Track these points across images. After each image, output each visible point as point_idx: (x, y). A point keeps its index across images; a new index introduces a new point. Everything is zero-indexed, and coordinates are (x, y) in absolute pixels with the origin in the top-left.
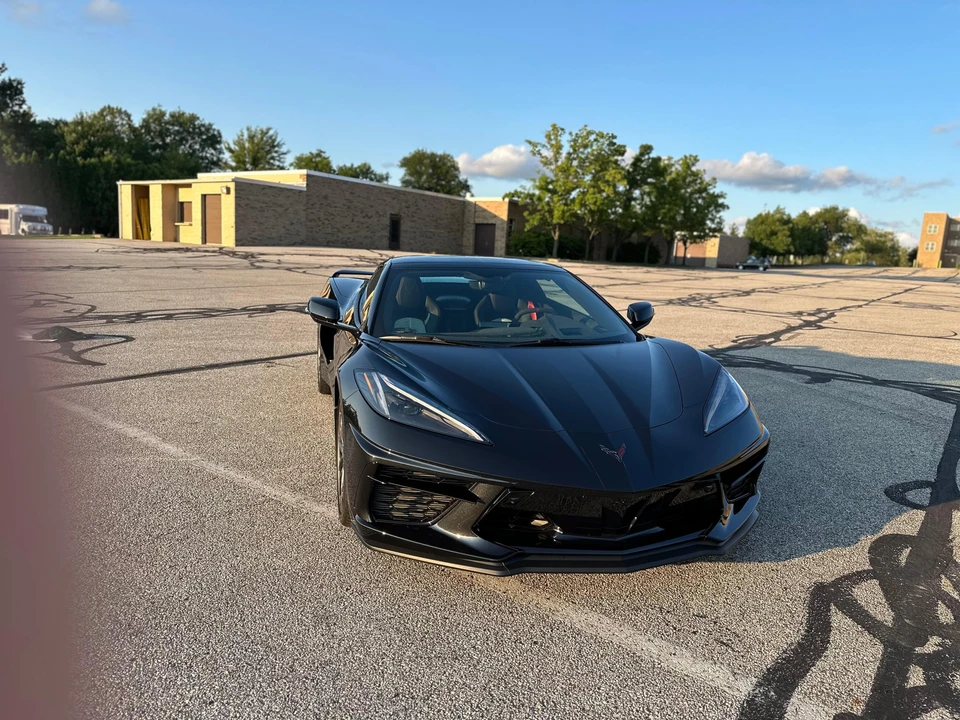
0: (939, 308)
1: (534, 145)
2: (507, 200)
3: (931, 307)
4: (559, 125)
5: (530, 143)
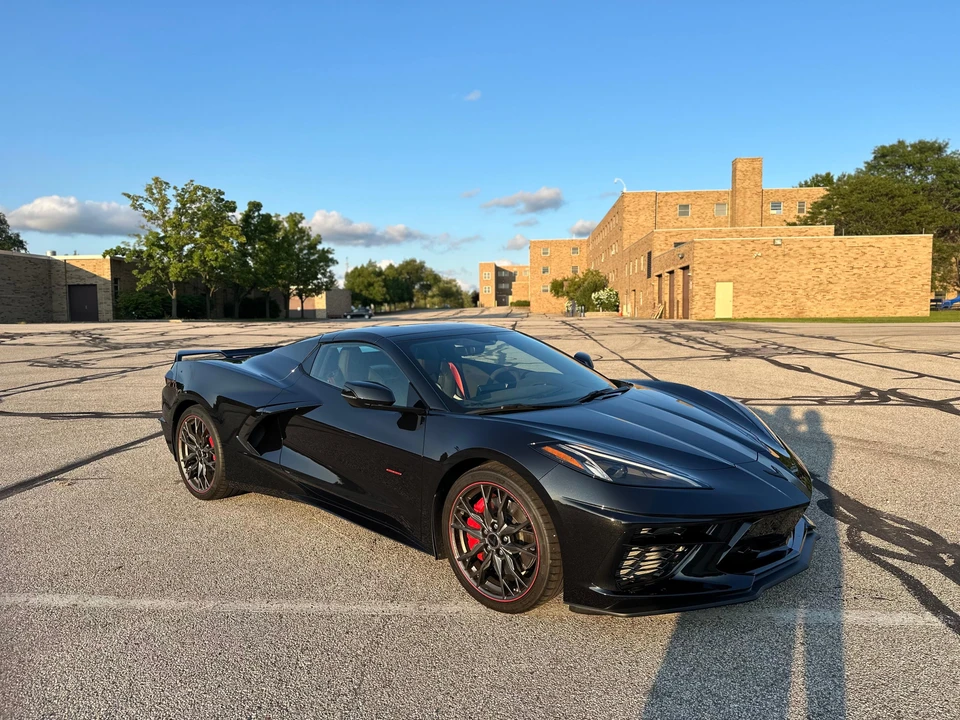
1: (135, 199)
2: (108, 257)
4: (163, 179)
5: (129, 196)
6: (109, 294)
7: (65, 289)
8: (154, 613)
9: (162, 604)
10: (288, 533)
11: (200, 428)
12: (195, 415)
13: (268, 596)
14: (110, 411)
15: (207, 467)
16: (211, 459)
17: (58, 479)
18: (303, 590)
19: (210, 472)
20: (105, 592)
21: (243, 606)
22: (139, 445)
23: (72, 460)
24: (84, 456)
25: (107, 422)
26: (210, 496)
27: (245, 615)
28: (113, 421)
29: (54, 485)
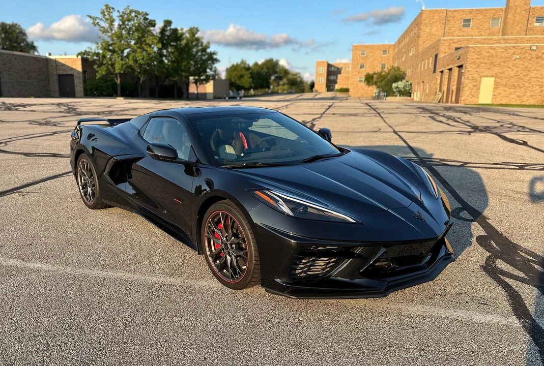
0: (355, 115)
1: (94, 19)
2: (80, 57)
3: (351, 115)
5: (91, 17)
6: (81, 81)
7: (56, 77)
8: (38, 271)
9: (44, 267)
10: (130, 231)
11: (87, 167)
12: (84, 159)
13: (103, 267)
14: (62, 153)
15: (92, 190)
16: (94, 186)
17: (19, 192)
18: (124, 265)
19: (93, 193)
20: (18, 258)
21: (87, 271)
22: (69, 174)
23: (30, 181)
24: (37, 179)
25: (58, 159)
26: (94, 207)
27: (85, 277)
28: (61, 159)
29: (16, 195)
